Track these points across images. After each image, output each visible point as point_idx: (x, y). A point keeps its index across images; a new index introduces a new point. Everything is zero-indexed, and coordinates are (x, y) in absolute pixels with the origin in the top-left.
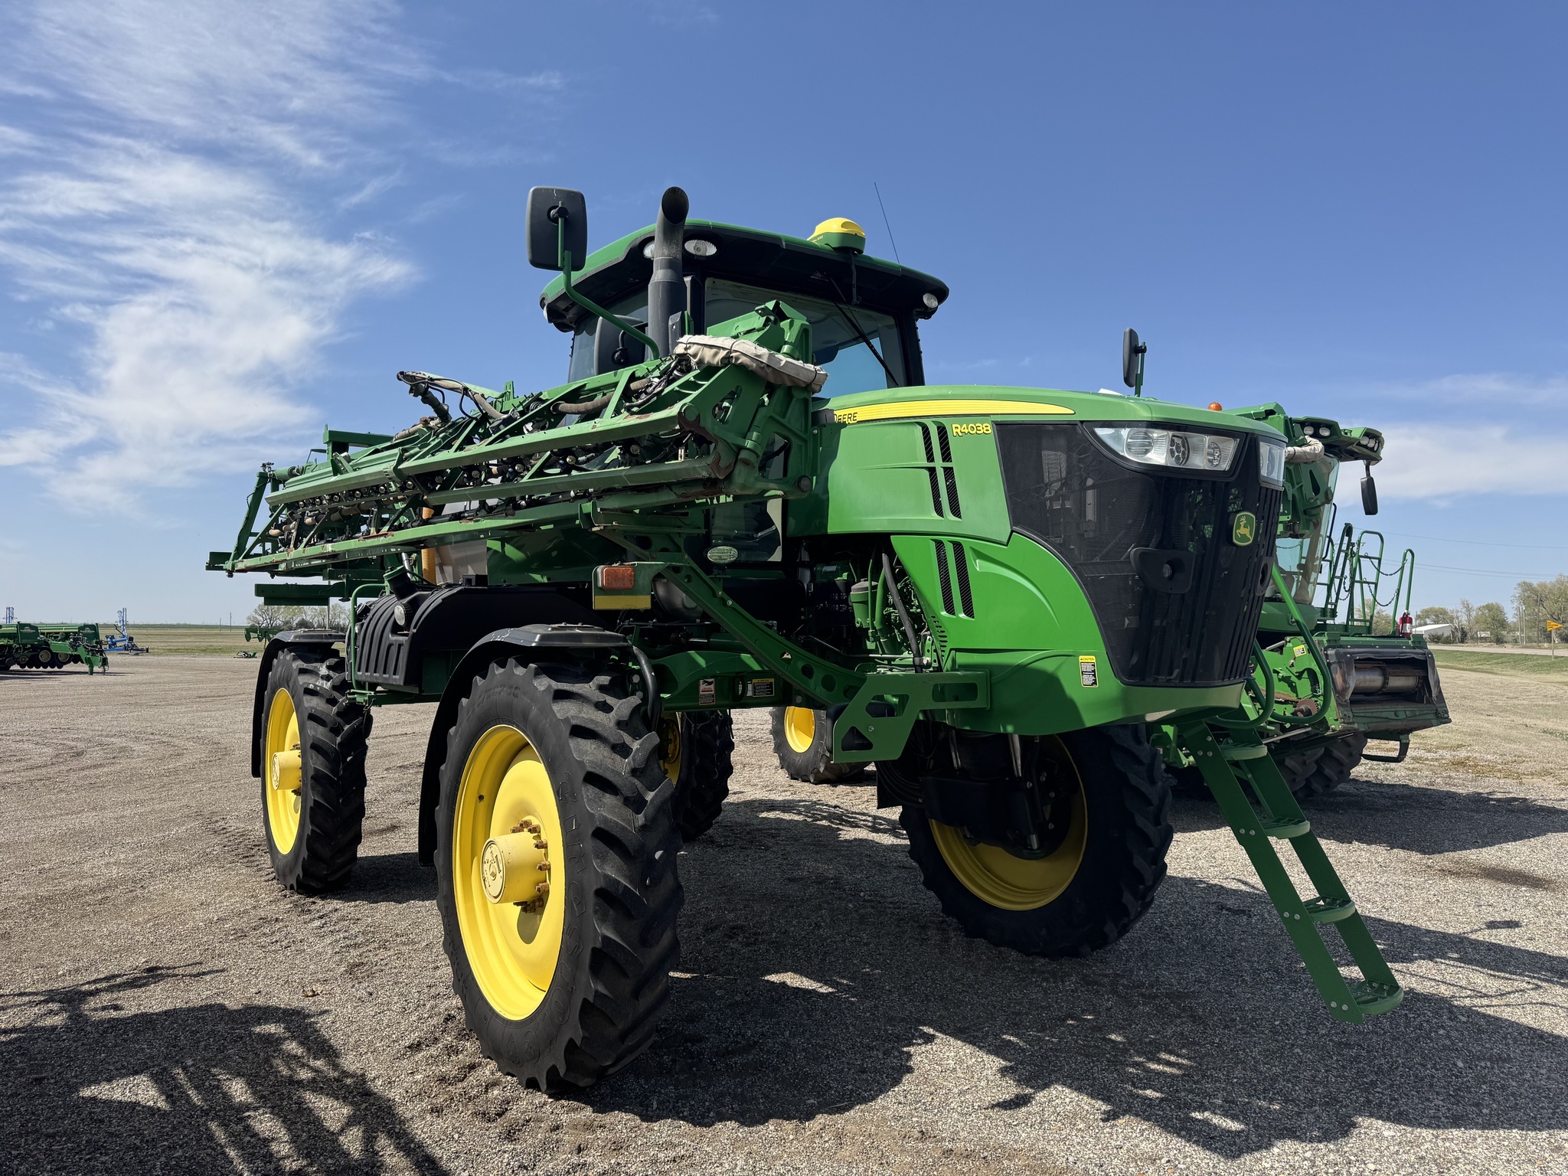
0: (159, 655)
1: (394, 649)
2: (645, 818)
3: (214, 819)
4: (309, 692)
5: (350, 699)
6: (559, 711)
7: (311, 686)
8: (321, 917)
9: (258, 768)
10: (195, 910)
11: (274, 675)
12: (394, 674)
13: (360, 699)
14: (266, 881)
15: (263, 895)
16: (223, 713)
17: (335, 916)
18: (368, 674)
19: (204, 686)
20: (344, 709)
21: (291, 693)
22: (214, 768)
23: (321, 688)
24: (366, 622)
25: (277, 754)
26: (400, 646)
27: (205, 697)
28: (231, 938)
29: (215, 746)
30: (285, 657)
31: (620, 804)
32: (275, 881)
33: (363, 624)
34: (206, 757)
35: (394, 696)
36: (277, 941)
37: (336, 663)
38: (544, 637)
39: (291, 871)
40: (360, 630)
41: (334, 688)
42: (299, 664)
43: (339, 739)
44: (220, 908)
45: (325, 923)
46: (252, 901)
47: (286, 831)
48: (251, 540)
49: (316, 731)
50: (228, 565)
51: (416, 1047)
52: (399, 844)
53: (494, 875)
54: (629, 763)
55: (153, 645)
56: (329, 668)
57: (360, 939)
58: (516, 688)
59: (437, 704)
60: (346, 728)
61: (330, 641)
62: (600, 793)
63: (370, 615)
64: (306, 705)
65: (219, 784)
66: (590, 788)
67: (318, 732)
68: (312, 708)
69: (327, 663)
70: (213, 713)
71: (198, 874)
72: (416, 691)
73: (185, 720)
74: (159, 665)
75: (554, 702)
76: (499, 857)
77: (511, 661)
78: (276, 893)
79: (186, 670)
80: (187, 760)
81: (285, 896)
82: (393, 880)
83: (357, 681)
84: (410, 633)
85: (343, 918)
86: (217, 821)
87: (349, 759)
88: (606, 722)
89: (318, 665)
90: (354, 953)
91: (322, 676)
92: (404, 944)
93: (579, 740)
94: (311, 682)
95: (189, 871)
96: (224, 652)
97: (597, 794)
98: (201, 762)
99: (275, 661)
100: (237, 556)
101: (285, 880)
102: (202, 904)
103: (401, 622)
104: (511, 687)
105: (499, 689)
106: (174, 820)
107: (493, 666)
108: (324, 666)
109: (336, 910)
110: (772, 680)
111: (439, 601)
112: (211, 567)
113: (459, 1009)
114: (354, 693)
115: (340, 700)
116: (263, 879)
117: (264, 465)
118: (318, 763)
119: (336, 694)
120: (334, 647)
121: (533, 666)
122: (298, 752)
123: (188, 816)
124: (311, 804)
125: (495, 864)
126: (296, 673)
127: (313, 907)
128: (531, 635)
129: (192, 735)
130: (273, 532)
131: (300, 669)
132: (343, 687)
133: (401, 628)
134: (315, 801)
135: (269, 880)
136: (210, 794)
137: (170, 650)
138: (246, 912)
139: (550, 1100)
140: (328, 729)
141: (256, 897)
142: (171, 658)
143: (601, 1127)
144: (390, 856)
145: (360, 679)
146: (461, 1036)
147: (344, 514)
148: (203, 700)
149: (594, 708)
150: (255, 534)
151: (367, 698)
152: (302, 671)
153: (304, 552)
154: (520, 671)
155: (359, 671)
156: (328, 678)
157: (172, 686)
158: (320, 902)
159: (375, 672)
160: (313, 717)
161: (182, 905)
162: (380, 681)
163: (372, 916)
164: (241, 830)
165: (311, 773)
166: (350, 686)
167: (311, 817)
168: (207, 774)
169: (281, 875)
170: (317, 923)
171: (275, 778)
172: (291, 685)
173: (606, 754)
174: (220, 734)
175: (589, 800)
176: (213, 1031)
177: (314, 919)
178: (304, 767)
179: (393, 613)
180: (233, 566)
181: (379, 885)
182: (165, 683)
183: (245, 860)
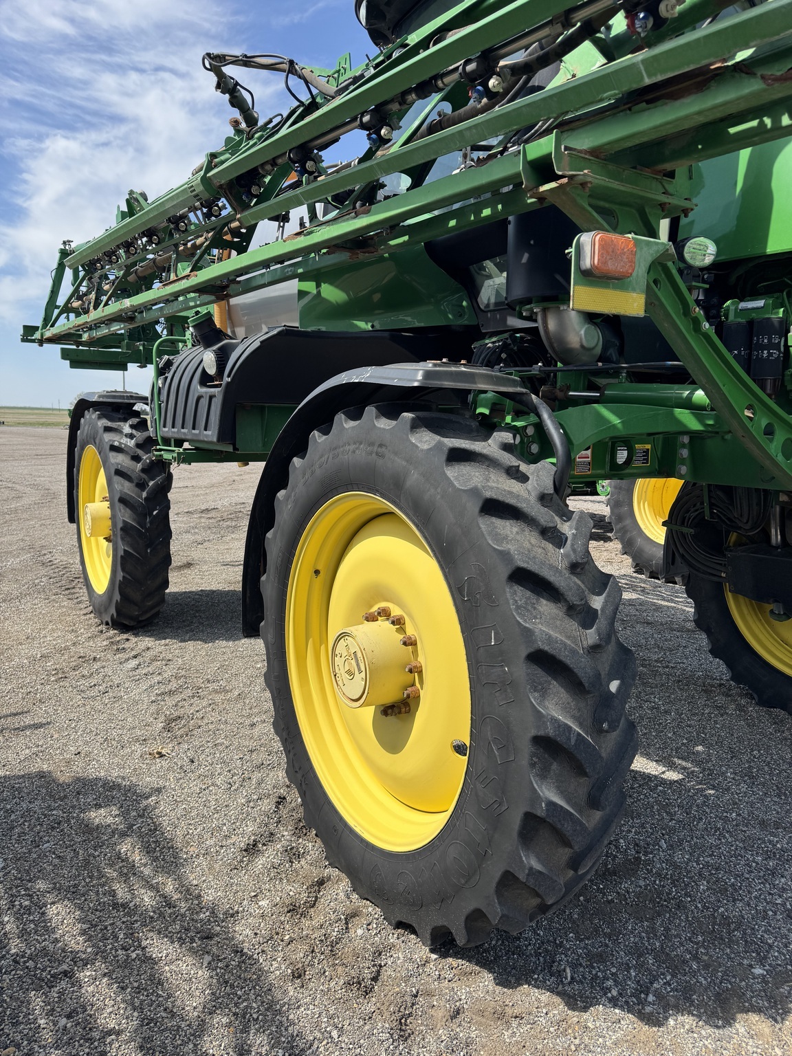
0: (11, 426)
1: (204, 403)
2: (599, 635)
3: (43, 552)
4: (114, 448)
5: (157, 456)
6: (456, 478)
7: (116, 444)
8: (135, 657)
9: (73, 516)
10: (21, 644)
11: (82, 433)
12: (206, 430)
13: (167, 456)
14: (84, 615)
15: (82, 630)
16: (53, 467)
17: (149, 654)
18: (175, 430)
19: (41, 447)
20: (148, 466)
21: (98, 449)
22: (45, 509)
23: (126, 445)
24: (169, 375)
25: (89, 505)
26: (211, 398)
27: (41, 455)
28: (53, 679)
29: (46, 492)
30: (90, 416)
31: (561, 614)
32: (93, 615)
33: (166, 378)
34: (39, 499)
35: (203, 454)
36: (95, 685)
37: (138, 423)
38: (428, 375)
39: (106, 610)
40: (164, 383)
41: (138, 446)
42: (104, 422)
43: (144, 494)
44: (44, 642)
45: (140, 665)
46: (71, 636)
47: (101, 574)
48: (56, 312)
49: (123, 486)
50: (37, 335)
51: (252, 849)
52: (196, 580)
53: (350, 673)
54: (566, 555)
55: (8, 420)
56: (132, 427)
57: (173, 685)
58: (381, 446)
59: (263, 464)
60: (151, 483)
61: (132, 401)
62: (533, 598)
63: (173, 369)
64: (113, 460)
65: (48, 522)
66: (519, 589)
67: (126, 487)
68: (118, 464)
69: (130, 422)
70: (46, 467)
71: (26, 605)
72: (230, 449)
73: (26, 472)
74: (11, 433)
75: (447, 465)
76: (359, 655)
77: (370, 411)
78: (93, 629)
79: (29, 436)
80: (26, 501)
81: (102, 632)
82: (196, 617)
83: (163, 438)
84: (224, 383)
85: (154, 659)
86: (45, 555)
87: (155, 513)
88: (524, 494)
89: (121, 424)
90: (170, 701)
91: (125, 434)
92: (216, 691)
93: (494, 519)
94: (117, 440)
95: (20, 602)
96: (56, 425)
97: (528, 598)
98: (35, 504)
99: (82, 420)
100: (45, 325)
101: (100, 616)
102: (27, 638)
103: (212, 371)
104: (372, 444)
105: (352, 447)
106: (11, 552)
107: (340, 417)
108: (127, 425)
109: (148, 649)
110: (648, 446)
111: (257, 344)
112: (24, 340)
113: (288, 786)
114: (160, 450)
115: (144, 458)
116: (82, 612)
117: (64, 243)
118: (126, 515)
119: (140, 452)
120: (135, 408)
121: (408, 416)
122: (107, 504)
123: (22, 549)
124: (121, 553)
125: (353, 662)
126: (101, 430)
127: (127, 645)
128: (409, 374)
129: (30, 483)
130: (76, 304)
131: (105, 427)
132: (147, 444)
133: (211, 378)
134: (125, 550)
135: (87, 614)
136: (40, 530)
137: (19, 423)
138: (66, 648)
139: (434, 956)
140: (134, 484)
141: (76, 631)
142: (20, 428)
143: (516, 1017)
144: (190, 592)
145: (166, 435)
146: (299, 832)
147: (140, 275)
148: (40, 457)
149: (504, 476)
150: (59, 307)
151: (175, 455)
152: (107, 429)
153: (103, 312)
154: (384, 424)
155: (164, 427)
156: (131, 436)
157: (19, 447)
158: (133, 639)
159: (183, 428)
160: (119, 473)
161: (10, 638)
162: (189, 437)
163: (182, 657)
164: (64, 563)
165: (120, 525)
166: (156, 442)
167: (122, 565)
168: (40, 514)
169: (98, 611)
170: (133, 663)
171: (88, 527)
172: (97, 441)
173: (533, 541)
174: (50, 482)
175: (518, 607)
176: (28, 810)
177: (128, 660)
178: (113, 518)
179: (202, 360)
180: (42, 335)
181: (184, 621)
182: (14, 444)
183: (67, 592)
